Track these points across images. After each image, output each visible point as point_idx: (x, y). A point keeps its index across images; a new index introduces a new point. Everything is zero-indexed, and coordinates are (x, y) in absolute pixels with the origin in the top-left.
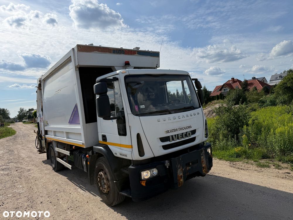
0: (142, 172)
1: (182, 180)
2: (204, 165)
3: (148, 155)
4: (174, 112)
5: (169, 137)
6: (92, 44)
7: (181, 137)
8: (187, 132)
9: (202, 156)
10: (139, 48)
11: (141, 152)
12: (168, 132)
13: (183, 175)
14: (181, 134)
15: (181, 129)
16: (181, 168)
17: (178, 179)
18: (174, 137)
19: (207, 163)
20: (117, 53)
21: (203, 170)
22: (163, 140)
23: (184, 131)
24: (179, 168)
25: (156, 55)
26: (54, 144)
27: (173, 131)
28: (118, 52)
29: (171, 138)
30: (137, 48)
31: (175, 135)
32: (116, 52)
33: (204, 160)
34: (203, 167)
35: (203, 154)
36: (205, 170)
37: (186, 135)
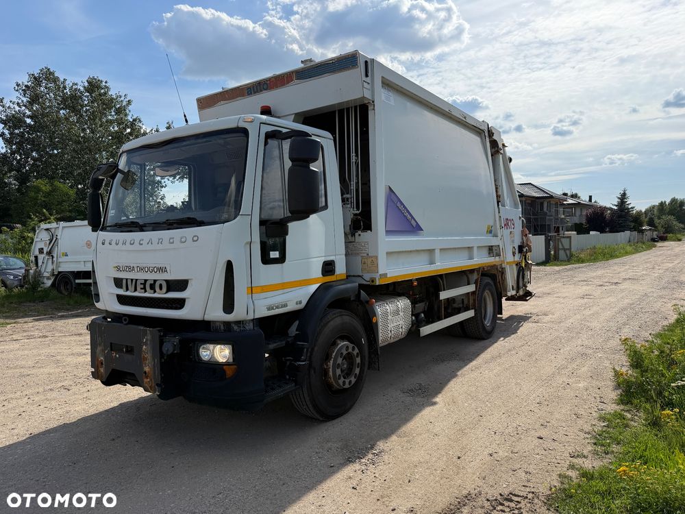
1: (102, 371)
2: (147, 369)
4: (151, 228)
5: (122, 279)
7: (141, 289)
8: (155, 281)
9: (146, 344)
12: (118, 269)
13: (105, 361)
14: (143, 282)
15: (141, 269)
16: (103, 346)
18: (129, 282)
19: (154, 367)
20: (255, 93)
21: (145, 380)
23: (151, 277)
24: (100, 345)
25: (348, 62)
27: (128, 269)
28: (255, 90)
31: (132, 280)
32: (252, 92)
33: (149, 356)
34: (145, 372)
35: (148, 342)
36: (149, 382)
37: (153, 287)
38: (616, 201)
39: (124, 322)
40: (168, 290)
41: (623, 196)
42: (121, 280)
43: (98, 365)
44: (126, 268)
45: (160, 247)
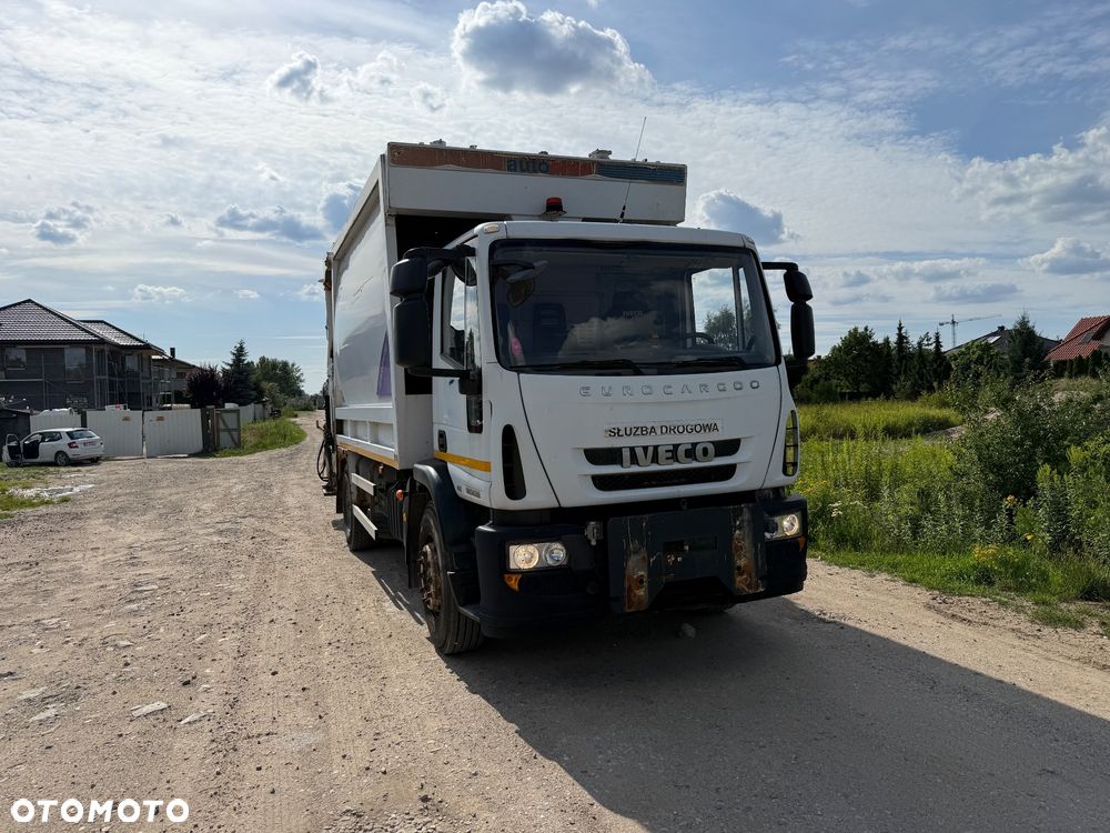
0: (513, 549)
1: (642, 593)
2: (742, 562)
3: (537, 497)
5: (620, 449)
6: (441, 141)
7: (668, 458)
8: (694, 445)
9: (740, 528)
10: (610, 153)
11: (514, 485)
12: (615, 433)
13: (649, 576)
14: (671, 448)
15: (670, 430)
16: (644, 553)
17: (626, 585)
18: (639, 452)
19: (756, 555)
20: (523, 171)
21: (738, 579)
22: (594, 456)
23: (685, 440)
24: (636, 553)
25: (674, 175)
26: (351, 463)
27: (639, 432)
28: (524, 167)
29: (626, 454)
30: (598, 152)
31: (645, 449)
32: (518, 168)
33: (746, 543)
34: (739, 568)
35: (745, 524)
36: (746, 579)
37: (691, 454)
41: (240, 352)
42: (619, 451)
43: (630, 586)
44: (634, 431)
45: (705, 395)
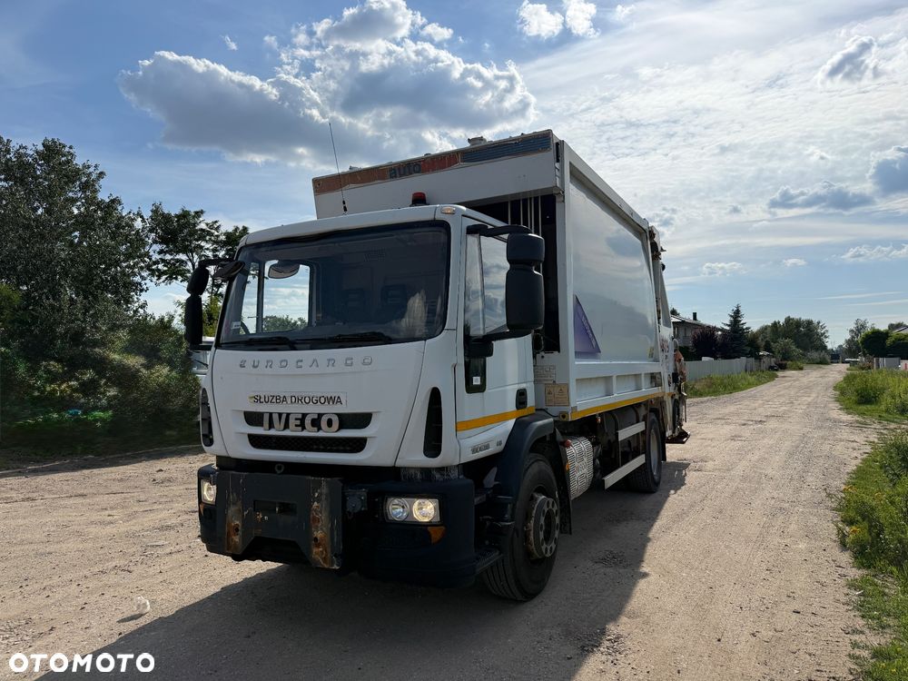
1: (237, 540)
2: (318, 534)
3: (217, 446)
5: (263, 413)
7: (296, 426)
8: (320, 415)
9: (318, 500)
12: (257, 399)
13: (243, 525)
14: (300, 416)
15: (299, 400)
16: (240, 506)
18: (275, 417)
19: (332, 530)
20: (401, 176)
21: (315, 550)
22: (252, 418)
23: (313, 410)
24: (234, 503)
27: (274, 400)
29: (266, 418)
31: (280, 415)
32: (397, 175)
33: (324, 516)
34: (316, 539)
35: (323, 497)
36: (322, 552)
37: (316, 423)
38: (728, 320)
39: (279, 472)
40: (341, 427)
41: (737, 315)
42: (261, 415)
43: (229, 532)
44: (271, 398)
45: (331, 370)
